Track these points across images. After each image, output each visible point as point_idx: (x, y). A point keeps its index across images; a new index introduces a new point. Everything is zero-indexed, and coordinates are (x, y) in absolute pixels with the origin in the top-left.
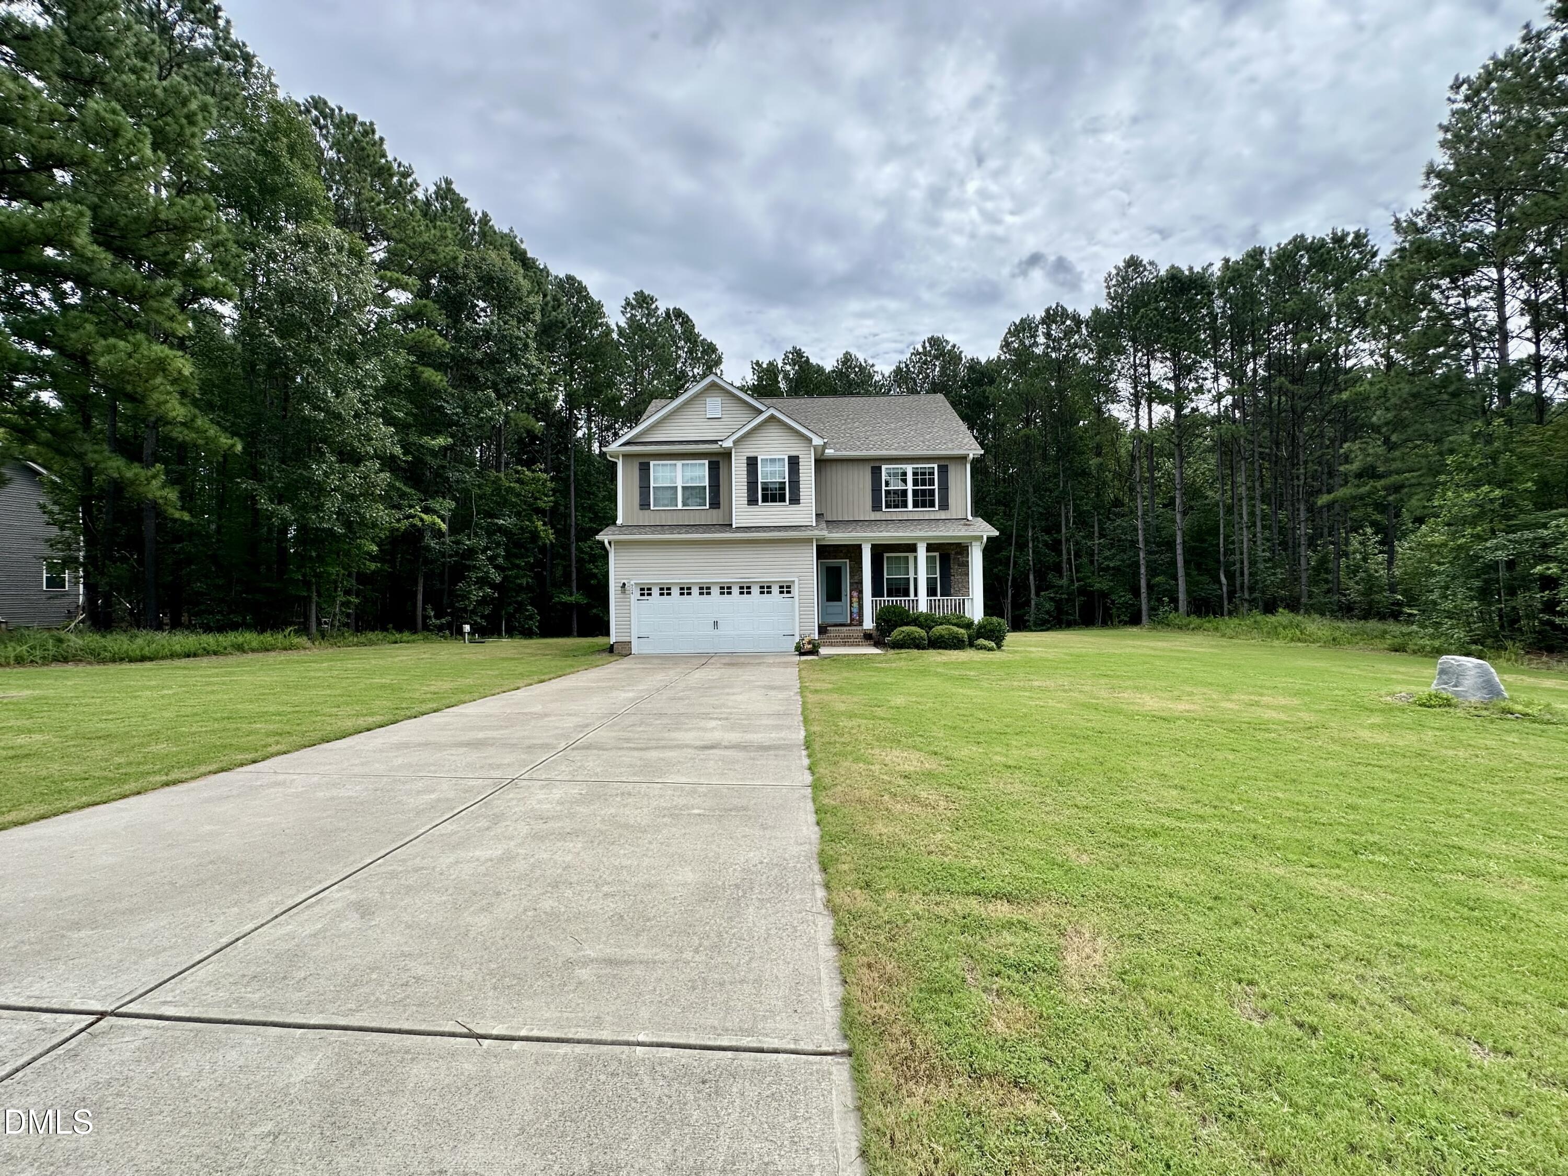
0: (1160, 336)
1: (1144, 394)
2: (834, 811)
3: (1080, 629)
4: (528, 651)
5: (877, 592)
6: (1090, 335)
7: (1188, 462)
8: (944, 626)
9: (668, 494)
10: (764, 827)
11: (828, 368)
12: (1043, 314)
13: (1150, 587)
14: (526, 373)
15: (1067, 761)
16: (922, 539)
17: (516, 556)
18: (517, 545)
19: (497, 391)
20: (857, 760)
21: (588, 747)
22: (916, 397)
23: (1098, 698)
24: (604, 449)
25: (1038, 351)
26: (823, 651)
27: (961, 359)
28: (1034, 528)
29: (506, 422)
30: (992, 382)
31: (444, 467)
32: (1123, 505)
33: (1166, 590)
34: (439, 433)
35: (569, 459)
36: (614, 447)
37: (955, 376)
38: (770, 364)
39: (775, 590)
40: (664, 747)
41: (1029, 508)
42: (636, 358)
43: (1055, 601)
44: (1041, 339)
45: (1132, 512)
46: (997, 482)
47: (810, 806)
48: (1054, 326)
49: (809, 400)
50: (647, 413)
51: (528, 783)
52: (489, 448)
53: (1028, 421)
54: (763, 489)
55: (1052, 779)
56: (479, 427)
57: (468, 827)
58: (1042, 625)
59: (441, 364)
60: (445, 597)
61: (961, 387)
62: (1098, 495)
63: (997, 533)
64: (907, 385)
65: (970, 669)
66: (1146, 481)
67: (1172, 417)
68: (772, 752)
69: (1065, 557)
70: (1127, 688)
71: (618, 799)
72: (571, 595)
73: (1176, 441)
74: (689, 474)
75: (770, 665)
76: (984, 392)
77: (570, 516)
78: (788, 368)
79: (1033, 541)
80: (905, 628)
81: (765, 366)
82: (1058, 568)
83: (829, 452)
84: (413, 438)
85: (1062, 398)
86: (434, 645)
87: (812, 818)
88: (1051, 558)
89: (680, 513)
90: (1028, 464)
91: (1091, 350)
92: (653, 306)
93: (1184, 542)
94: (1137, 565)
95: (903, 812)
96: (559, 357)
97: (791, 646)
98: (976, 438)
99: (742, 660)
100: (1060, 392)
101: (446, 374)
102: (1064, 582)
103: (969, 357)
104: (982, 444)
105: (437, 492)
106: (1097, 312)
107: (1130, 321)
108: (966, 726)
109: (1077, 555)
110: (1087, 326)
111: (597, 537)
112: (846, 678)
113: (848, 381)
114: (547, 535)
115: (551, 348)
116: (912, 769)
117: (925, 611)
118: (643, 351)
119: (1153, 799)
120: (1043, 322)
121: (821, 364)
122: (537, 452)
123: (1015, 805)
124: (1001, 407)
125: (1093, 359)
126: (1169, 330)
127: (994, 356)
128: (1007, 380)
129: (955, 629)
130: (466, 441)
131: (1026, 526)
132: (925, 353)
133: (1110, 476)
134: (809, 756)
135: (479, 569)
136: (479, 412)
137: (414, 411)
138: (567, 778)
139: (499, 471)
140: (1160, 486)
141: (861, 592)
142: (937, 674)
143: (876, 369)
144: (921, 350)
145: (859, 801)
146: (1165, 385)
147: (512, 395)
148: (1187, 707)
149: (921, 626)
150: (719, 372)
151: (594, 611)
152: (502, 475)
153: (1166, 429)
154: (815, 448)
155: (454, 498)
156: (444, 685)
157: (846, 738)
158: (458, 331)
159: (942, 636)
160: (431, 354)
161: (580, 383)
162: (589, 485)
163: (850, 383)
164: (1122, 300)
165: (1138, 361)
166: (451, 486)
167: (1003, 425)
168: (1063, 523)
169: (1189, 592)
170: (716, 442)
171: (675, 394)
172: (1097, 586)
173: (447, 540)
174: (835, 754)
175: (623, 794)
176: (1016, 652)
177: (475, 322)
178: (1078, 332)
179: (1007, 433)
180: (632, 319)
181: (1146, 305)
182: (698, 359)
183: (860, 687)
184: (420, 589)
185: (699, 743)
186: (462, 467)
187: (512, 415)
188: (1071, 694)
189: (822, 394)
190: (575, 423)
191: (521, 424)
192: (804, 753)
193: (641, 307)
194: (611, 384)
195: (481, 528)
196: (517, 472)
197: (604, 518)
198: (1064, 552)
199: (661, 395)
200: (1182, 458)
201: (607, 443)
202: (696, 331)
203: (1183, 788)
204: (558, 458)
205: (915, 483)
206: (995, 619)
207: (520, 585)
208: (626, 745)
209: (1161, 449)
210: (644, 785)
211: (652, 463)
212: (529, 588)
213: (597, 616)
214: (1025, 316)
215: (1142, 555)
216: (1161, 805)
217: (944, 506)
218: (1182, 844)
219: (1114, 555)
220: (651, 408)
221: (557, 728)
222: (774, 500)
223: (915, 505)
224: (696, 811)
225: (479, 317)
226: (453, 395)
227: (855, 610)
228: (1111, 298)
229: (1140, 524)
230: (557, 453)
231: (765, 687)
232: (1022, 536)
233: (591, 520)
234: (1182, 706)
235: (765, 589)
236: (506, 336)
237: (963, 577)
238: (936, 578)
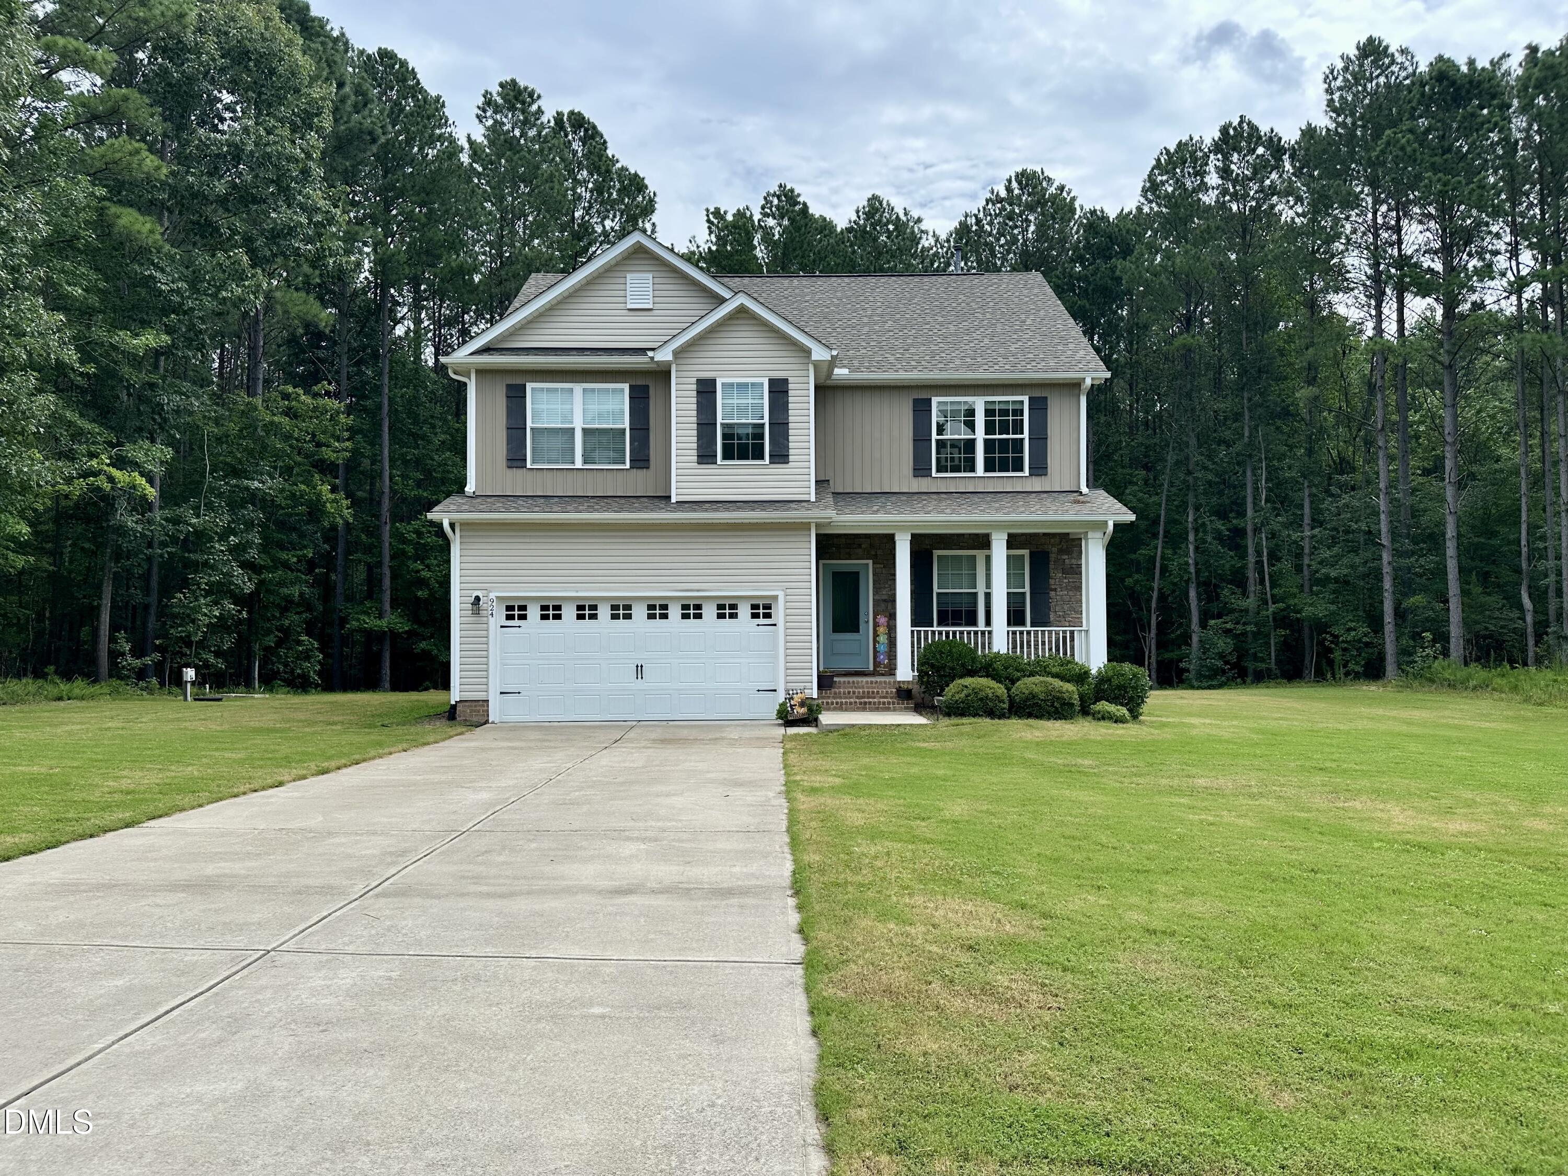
0: (1418, 177)
1: (1390, 277)
2: (843, 1010)
3: (1278, 685)
4: (300, 716)
5: (920, 617)
6: (1298, 173)
7: (1466, 397)
8: (1037, 679)
9: (558, 442)
10: (718, 1039)
11: (841, 224)
12: (1217, 135)
13: (1400, 614)
14: (304, 220)
15: (1255, 923)
16: (999, 525)
17: (281, 546)
18: (282, 525)
19: (252, 252)
20: (883, 916)
21: (403, 892)
22: (994, 277)
23: (1309, 810)
24: (443, 359)
25: (1209, 198)
26: (827, 718)
27: (1073, 211)
28: (1197, 508)
29: (268, 308)
30: (1126, 252)
31: (152, 386)
32: (1353, 470)
33: (1427, 619)
34: (145, 324)
35: (380, 374)
36: (461, 355)
37: (1063, 240)
38: (740, 214)
39: (744, 611)
40: (543, 892)
41: (1189, 473)
42: (502, 198)
43: (1236, 636)
44: (1213, 179)
45: (1368, 482)
46: (1133, 427)
47: (801, 1001)
48: (1235, 157)
49: (805, 282)
50: (521, 298)
51: (296, 958)
52: (236, 354)
53: (1188, 321)
54: (725, 437)
55: (1228, 953)
56: (219, 314)
57: (182, 1039)
58: (1210, 678)
59: (151, 202)
60: (152, 619)
61: (1072, 261)
62: (1310, 452)
63: (1133, 518)
64: (979, 255)
65: (1083, 755)
66: (1391, 427)
67: (1439, 315)
68: (734, 901)
69: (1251, 559)
70: (1359, 792)
71: (458, 988)
72: (380, 617)
73: (1445, 359)
74: (594, 407)
75: (733, 743)
76: (1113, 269)
77: (381, 475)
78: (771, 222)
79: (1196, 530)
80: (968, 681)
81: (730, 218)
82: (1239, 580)
83: (841, 372)
84: (99, 333)
85: (1250, 283)
86: (129, 705)
87: (804, 1023)
88: (1227, 560)
89: (579, 473)
90: (1189, 396)
91: (1299, 199)
92: (534, 108)
93: (1459, 536)
94: (1378, 575)
95: (966, 1012)
96: (365, 193)
97: (770, 707)
98: (1098, 350)
99: (685, 733)
100: (1245, 270)
101: (160, 220)
102: (1251, 602)
103: (1087, 208)
104: (1107, 361)
105: (140, 430)
106: (1309, 132)
107: (1367, 150)
108: (1078, 856)
109: (1274, 557)
110: (1292, 157)
111: (430, 516)
112: (866, 768)
113: (876, 248)
114: (339, 509)
115: (350, 178)
116: (981, 933)
117: (1004, 651)
118: (515, 187)
119: (1404, 992)
120: (1217, 148)
121: (829, 215)
122: (322, 361)
123: (1162, 1001)
124: (1143, 295)
125: (1303, 215)
126: (1434, 168)
127: (1131, 206)
128: (1153, 249)
129: (1057, 683)
130: (194, 340)
131: (1184, 505)
132: (1011, 199)
133: (1331, 419)
134: (800, 908)
135: (212, 567)
136: (219, 289)
137: (102, 285)
138: (362, 950)
139: (251, 392)
140: (1417, 437)
141: (892, 616)
142: (1026, 763)
143: (923, 226)
144: (1003, 194)
145: (888, 991)
146: (1426, 262)
147: (279, 260)
148: (1465, 827)
149: (996, 678)
150: (648, 226)
151: (423, 645)
152: (258, 401)
153: (1428, 337)
154: (817, 365)
155: (171, 443)
156: (149, 778)
157: (866, 876)
158: (184, 144)
159: (1033, 696)
160: (133, 184)
161: (402, 241)
162: (416, 422)
163: (879, 252)
164: (1352, 114)
165: (1380, 220)
166: (165, 420)
167: (1146, 327)
168: (1249, 500)
169: (1466, 623)
170: (643, 351)
171: (571, 267)
172: (1308, 611)
173: (157, 515)
174: (846, 905)
175: (466, 978)
176: (1164, 725)
177: (215, 129)
178: (1278, 166)
179: (1153, 340)
180: (495, 132)
181: (1393, 124)
182: (613, 203)
183: (890, 784)
184: (107, 603)
185: (605, 884)
186: (186, 386)
187: (278, 294)
188: (1263, 801)
189: (829, 271)
190: (392, 311)
191: (294, 311)
192: (792, 902)
193: (512, 108)
194: (455, 243)
195: (220, 495)
196: (286, 396)
197: (443, 481)
198: (1251, 550)
199: (546, 266)
200: (1456, 390)
201: (448, 350)
202: (610, 153)
203: (1457, 972)
204: (360, 373)
205: (989, 428)
206: (1127, 667)
207: (289, 601)
208: (472, 888)
209: (1421, 373)
210: (504, 962)
211: (529, 386)
212: (305, 604)
213: (426, 654)
214: (1185, 138)
215: (1386, 557)
216: (1420, 1003)
217: (1039, 468)
218: (1456, 1073)
219: (1338, 557)
220: (528, 288)
221: (349, 857)
222: (743, 456)
223: (989, 467)
224: (597, 1010)
225: (222, 120)
226: (172, 258)
227: (882, 648)
228: (1334, 110)
229: (1383, 504)
230: (358, 363)
231: (725, 782)
232: (1176, 522)
233: (419, 484)
234: (1456, 826)
235: (727, 610)
236: (269, 156)
237: (1071, 593)
238: (1024, 594)
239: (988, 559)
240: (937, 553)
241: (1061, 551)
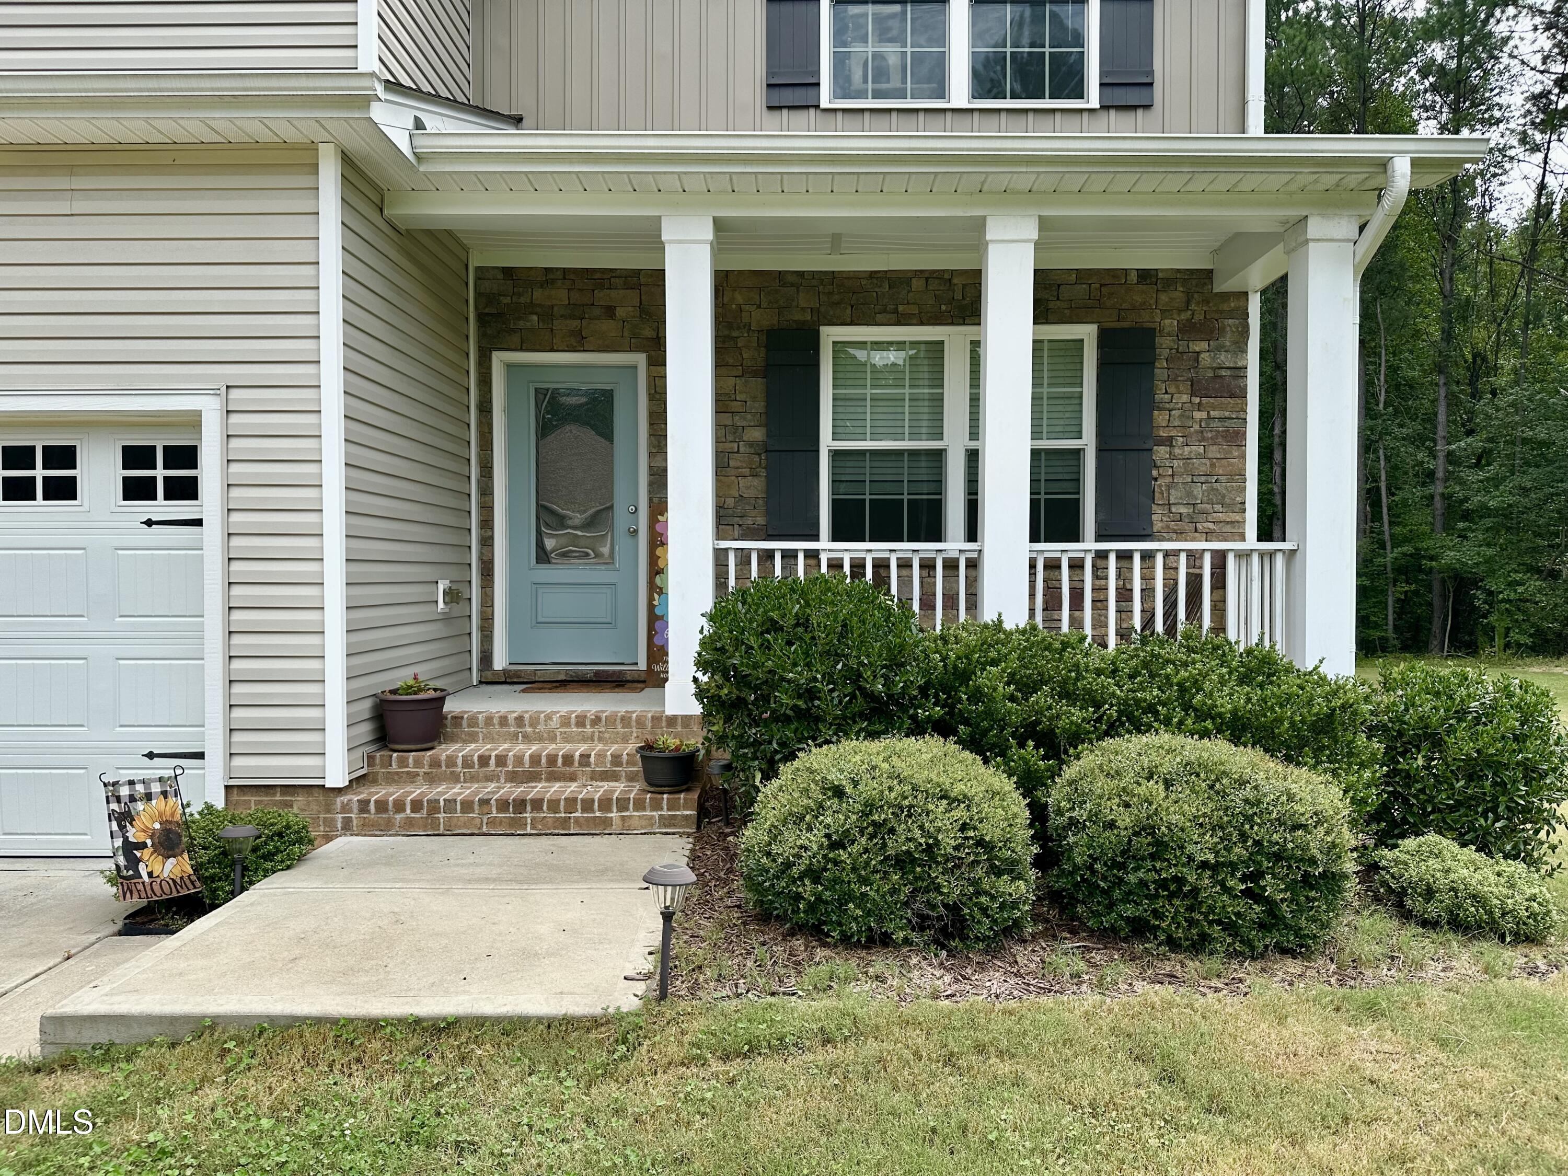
217: (1129, 87)
223: (985, 82)
237: (1213, 451)
238: (1077, 454)
239: (976, 349)
240: (830, 335)
241: (1189, 330)
